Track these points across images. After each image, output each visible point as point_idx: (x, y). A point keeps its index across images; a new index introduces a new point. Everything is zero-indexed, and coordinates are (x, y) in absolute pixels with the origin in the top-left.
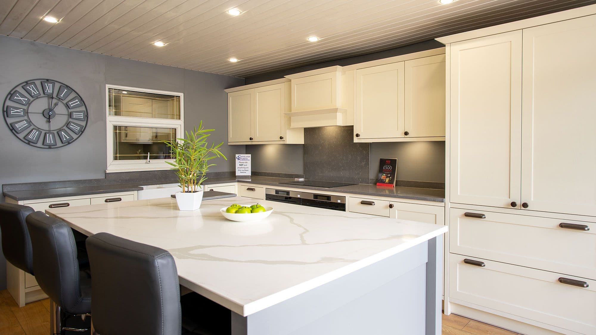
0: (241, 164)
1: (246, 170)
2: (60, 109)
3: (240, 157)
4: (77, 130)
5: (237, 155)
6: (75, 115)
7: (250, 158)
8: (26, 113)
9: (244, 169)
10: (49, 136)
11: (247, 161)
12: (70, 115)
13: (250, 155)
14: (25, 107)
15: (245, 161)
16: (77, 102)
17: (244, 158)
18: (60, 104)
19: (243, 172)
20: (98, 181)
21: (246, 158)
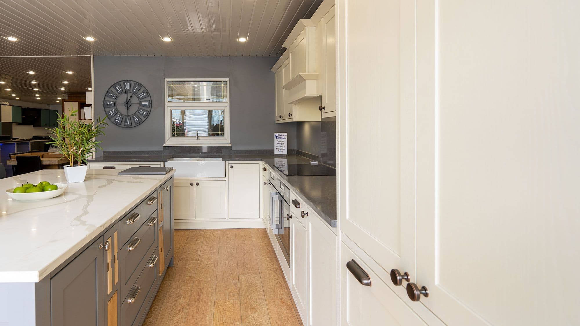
0: (279, 142)
1: (283, 149)
2: (135, 100)
3: (278, 135)
4: (144, 114)
5: (275, 134)
6: (143, 104)
7: (286, 137)
8: (115, 104)
9: (281, 148)
10: (127, 119)
11: (284, 140)
12: (140, 104)
13: (286, 134)
14: (115, 101)
15: (282, 140)
16: (144, 94)
17: (281, 136)
18: (134, 96)
19: (280, 150)
20: (158, 152)
21: (283, 136)
